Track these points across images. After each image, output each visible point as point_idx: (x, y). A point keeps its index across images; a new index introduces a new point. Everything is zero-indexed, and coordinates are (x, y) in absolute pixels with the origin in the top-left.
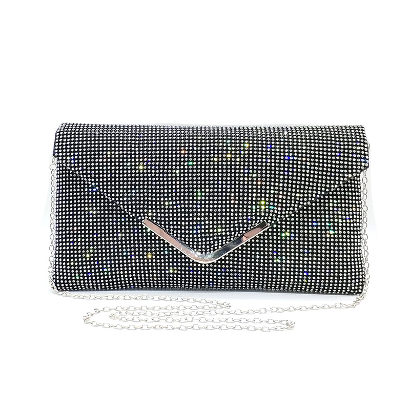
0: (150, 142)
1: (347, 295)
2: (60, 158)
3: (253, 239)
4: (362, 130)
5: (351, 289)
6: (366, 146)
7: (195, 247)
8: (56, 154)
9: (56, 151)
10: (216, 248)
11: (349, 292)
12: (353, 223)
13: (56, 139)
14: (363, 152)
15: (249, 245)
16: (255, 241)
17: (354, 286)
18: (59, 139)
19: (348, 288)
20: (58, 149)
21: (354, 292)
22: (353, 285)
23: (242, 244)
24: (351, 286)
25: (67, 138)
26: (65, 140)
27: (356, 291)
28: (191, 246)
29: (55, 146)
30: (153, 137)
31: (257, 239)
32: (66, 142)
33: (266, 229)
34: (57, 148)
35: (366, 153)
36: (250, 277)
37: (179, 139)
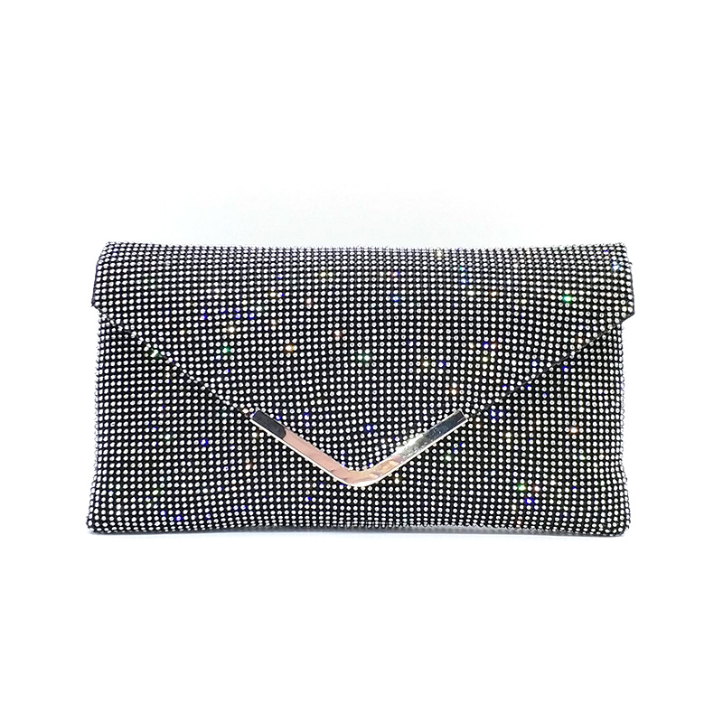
0: (259, 277)
1: (600, 536)
2: (105, 310)
3: (441, 441)
4: (622, 252)
5: (605, 528)
6: (628, 277)
7: (342, 458)
8: (97, 304)
9: (97, 298)
10: (378, 459)
11: (603, 532)
12: (610, 414)
13: (97, 276)
14: (623, 289)
15: (434, 451)
16: (445, 445)
17: (611, 523)
18: (102, 276)
19: (600, 526)
20: (101, 294)
21: (611, 533)
22: (609, 520)
23: (422, 450)
24: (607, 522)
25: (115, 274)
26: (112, 278)
27: (615, 531)
28: (336, 457)
29: (95, 289)
30: (265, 268)
31: (449, 441)
32: (115, 280)
33: (463, 425)
34: (98, 291)
35: (629, 290)
36: (437, 507)
37: (310, 272)
